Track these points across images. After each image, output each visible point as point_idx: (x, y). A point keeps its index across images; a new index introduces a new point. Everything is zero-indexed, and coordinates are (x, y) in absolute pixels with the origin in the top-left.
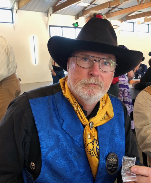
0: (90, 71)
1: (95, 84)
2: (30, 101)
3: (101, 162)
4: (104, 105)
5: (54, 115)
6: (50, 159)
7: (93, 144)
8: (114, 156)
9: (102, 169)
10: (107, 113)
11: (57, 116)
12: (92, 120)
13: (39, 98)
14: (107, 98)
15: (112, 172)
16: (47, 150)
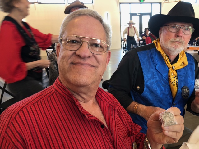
0: (176, 34)
1: (179, 42)
2: (138, 52)
3: (179, 90)
4: (182, 57)
5: (151, 61)
6: (149, 84)
7: (174, 79)
8: (187, 88)
9: (179, 94)
10: (183, 62)
11: (152, 62)
12: (174, 65)
13: (143, 51)
14: (184, 53)
15: (185, 97)
16: (147, 79)
